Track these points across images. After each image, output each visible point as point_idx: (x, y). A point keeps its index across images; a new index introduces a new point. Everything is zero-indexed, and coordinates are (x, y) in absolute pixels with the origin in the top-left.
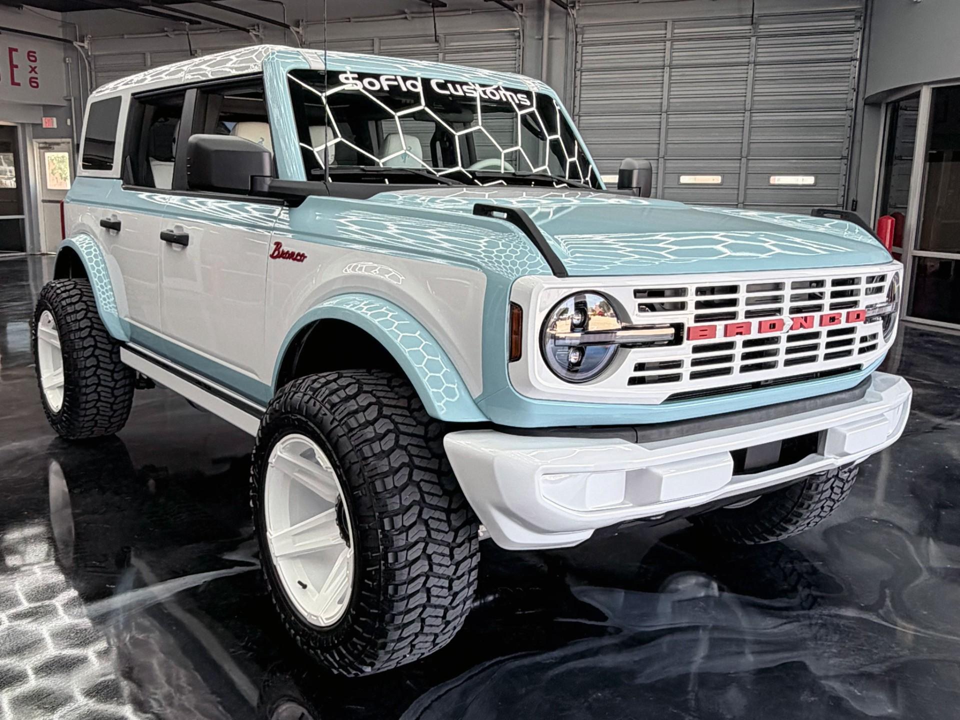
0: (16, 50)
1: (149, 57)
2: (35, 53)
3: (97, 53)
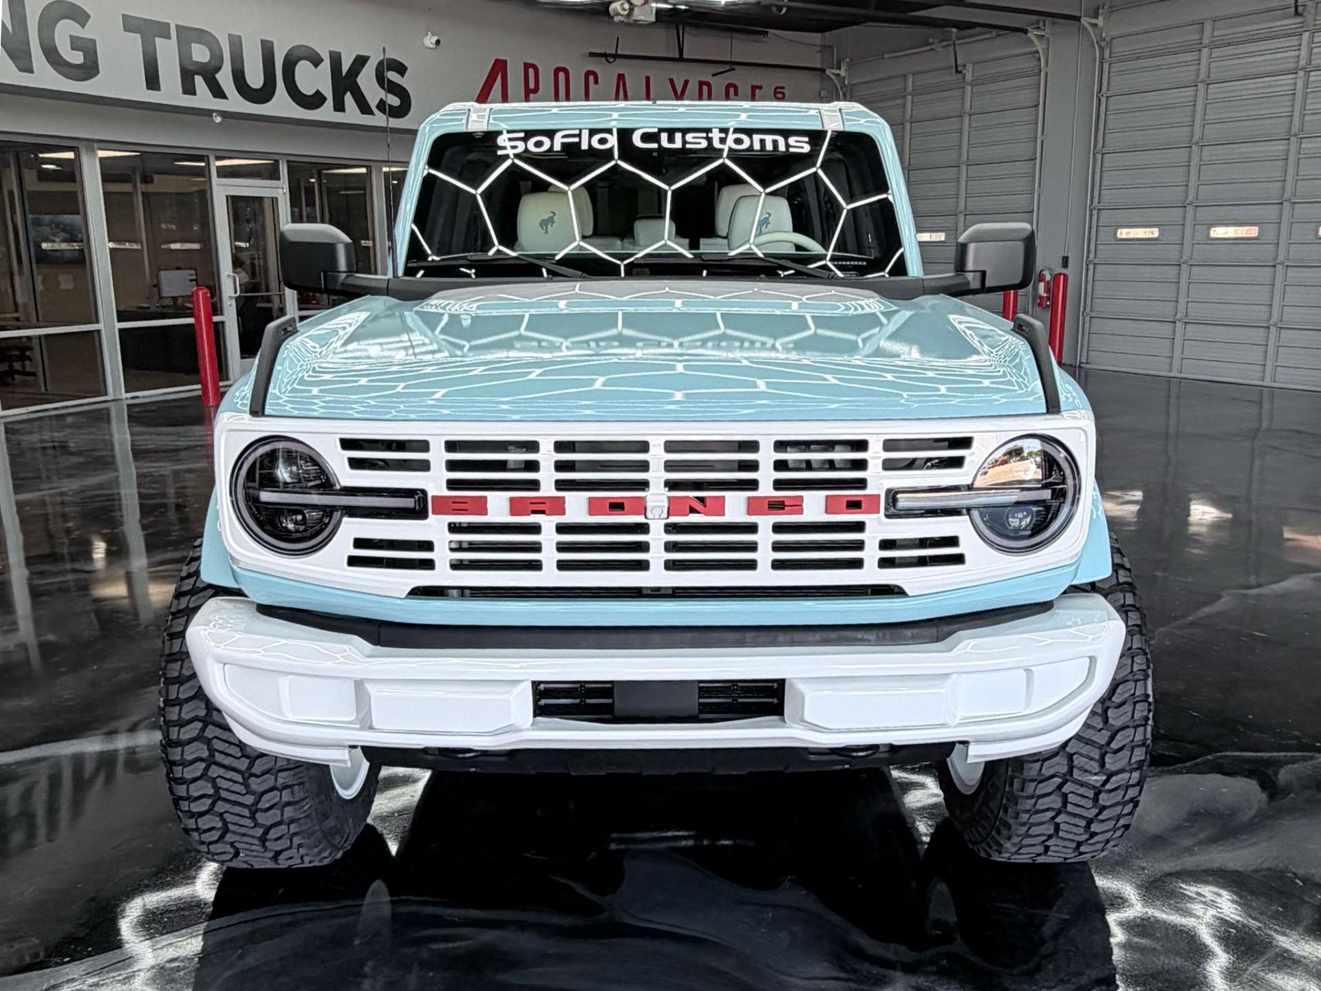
0: (760, 87)
1: (911, 80)
2: (783, 88)
3: (854, 82)
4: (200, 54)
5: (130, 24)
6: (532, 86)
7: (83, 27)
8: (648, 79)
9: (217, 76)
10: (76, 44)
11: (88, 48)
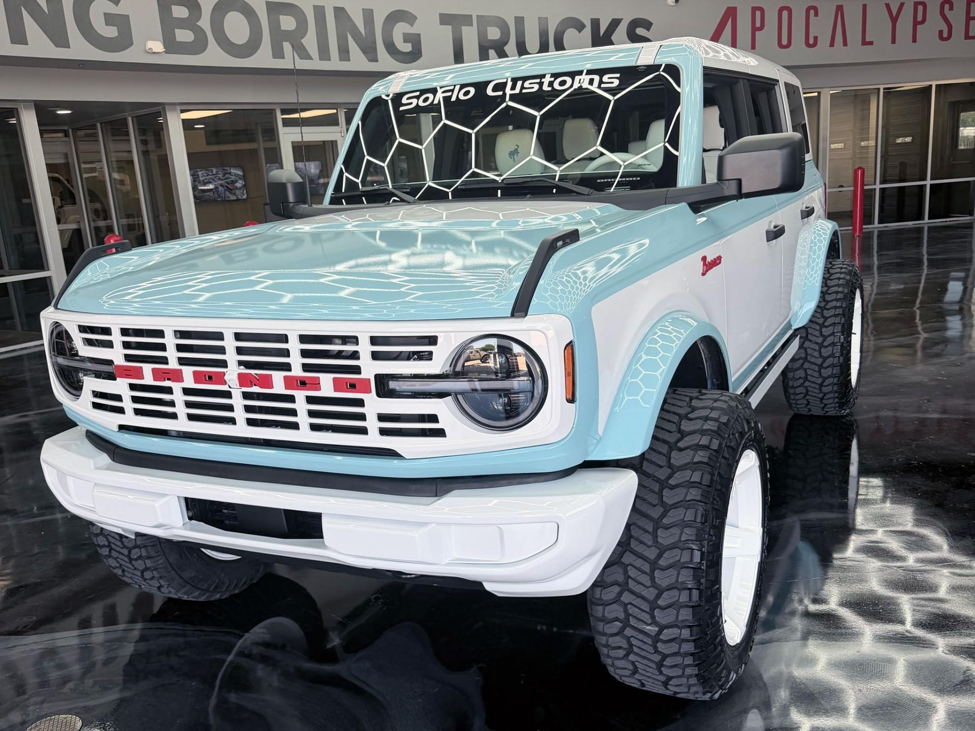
4: (494, 34)
5: (445, 19)
6: (758, 24)
7: (412, 26)
8: (865, 6)
9: (505, 48)
10: (407, 38)
11: (415, 40)
